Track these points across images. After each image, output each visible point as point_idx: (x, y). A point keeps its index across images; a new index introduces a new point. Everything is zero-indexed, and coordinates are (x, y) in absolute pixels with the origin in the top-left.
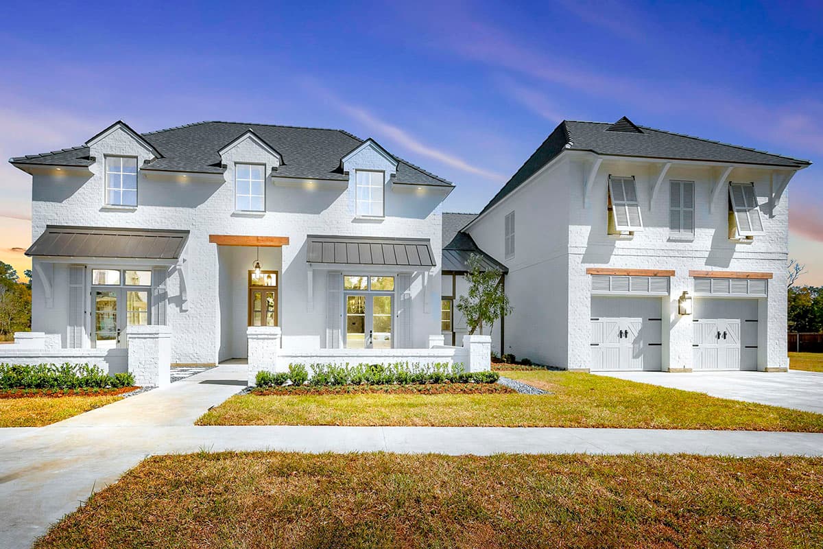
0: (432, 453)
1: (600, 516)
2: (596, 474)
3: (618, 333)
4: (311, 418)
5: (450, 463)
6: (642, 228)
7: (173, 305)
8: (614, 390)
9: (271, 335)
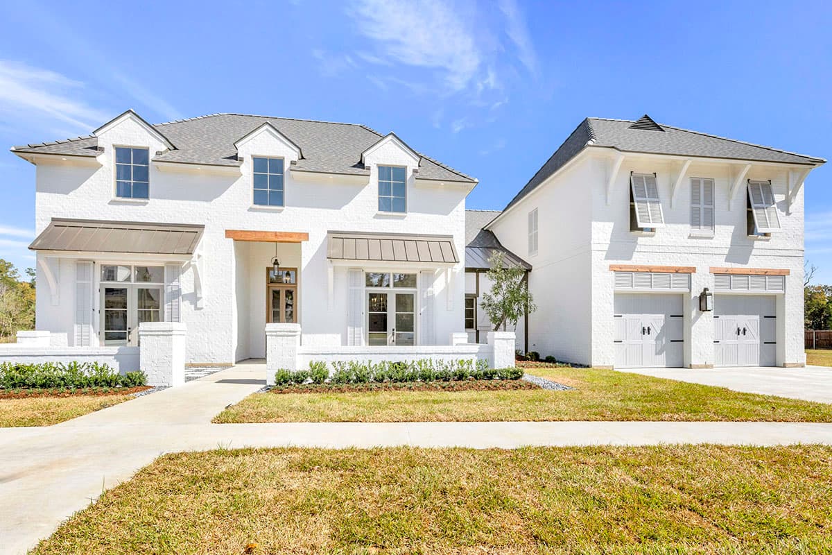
0: (458, 447)
1: (627, 503)
2: (621, 464)
3: (641, 329)
4: (333, 414)
5: (476, 456)
6: (663, 225)
7: (187, 303)
8: (638, 385)
9: (290, 332)
